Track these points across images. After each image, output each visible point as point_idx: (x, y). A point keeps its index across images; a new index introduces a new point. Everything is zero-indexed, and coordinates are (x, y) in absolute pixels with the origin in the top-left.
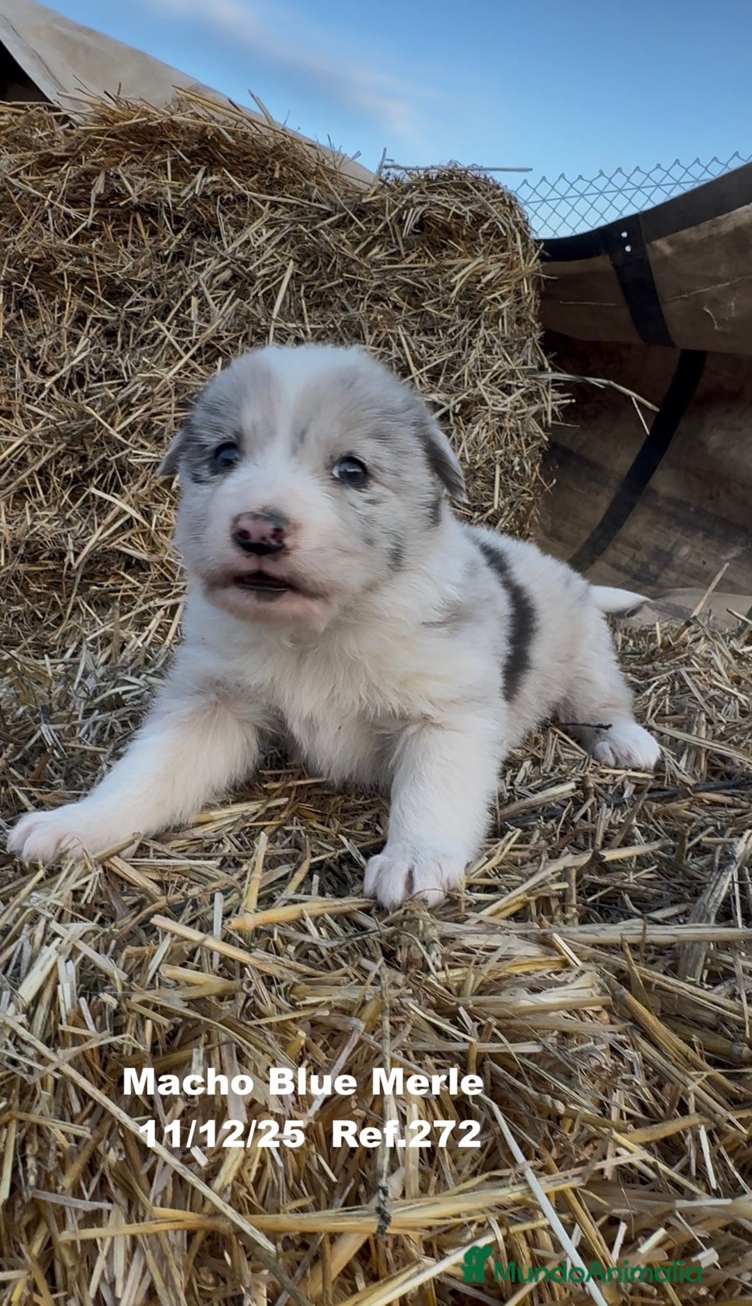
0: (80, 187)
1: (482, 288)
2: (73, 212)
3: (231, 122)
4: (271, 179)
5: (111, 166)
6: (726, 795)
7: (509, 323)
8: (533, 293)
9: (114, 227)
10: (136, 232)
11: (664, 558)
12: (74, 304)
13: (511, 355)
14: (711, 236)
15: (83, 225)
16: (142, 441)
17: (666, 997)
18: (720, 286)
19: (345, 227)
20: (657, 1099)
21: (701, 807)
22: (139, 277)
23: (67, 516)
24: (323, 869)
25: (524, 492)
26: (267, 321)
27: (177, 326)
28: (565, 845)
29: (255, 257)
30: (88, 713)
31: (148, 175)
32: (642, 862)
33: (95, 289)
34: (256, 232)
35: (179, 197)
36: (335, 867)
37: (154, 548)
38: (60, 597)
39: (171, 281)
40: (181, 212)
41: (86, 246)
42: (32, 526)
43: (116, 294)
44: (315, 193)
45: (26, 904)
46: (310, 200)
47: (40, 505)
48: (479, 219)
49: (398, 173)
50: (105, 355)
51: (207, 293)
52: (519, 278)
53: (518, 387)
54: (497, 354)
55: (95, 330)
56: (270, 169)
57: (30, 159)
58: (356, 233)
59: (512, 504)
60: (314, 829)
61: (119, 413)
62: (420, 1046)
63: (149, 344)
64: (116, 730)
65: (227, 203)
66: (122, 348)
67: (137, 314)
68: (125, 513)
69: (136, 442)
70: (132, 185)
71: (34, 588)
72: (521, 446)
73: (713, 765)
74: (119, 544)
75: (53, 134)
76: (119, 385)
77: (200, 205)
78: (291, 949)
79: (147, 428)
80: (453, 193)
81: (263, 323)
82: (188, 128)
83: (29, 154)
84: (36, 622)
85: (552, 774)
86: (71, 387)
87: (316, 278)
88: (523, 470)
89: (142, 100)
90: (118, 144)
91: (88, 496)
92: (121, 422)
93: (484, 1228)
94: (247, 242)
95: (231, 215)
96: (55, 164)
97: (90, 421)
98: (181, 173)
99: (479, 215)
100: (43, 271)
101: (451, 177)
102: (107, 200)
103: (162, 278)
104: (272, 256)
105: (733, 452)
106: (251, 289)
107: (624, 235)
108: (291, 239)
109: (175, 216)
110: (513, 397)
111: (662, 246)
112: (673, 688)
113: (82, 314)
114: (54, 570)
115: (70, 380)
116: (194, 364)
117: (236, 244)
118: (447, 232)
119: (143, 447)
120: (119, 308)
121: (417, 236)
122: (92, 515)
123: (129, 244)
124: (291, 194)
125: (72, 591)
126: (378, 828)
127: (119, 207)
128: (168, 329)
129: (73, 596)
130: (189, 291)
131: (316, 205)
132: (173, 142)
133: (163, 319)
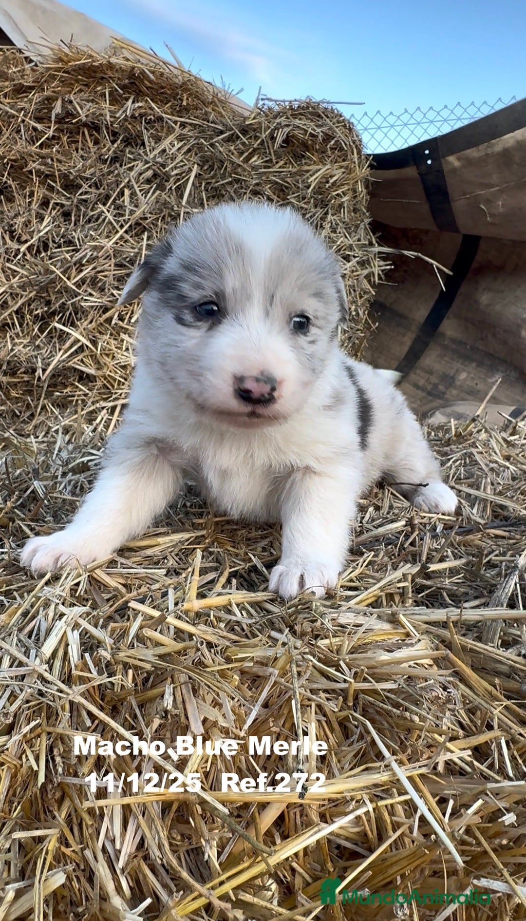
0: (44, 108)
1: (329, 187)
2: (39, 126)
3: (151, 64)
4: (181, 106)
5: (66, 94)
6: (504, 531)
7: (348, 212)
8: (365, 191)
9: (68, 138)
10: (84, 141)
11: (449, 380)
12: (40, 192)
13: (350, 234)
14: (487, 154)
15: (46, 136)
16: (90, 290)
17: (475, 657)
18: (493, 189)
19: (234, 141)
20: (471, 721)
21: (489, 538)
22: (87, 174)
23: (37, 343)
24: (238, 576)
25: (358, 330)
26: (178, 207)
27: (114, 209)
28: (401, 561)
29: (169, 161)
30: (64, 474)
31: (93, 101)
32: (453, 572)
33: (55, 182)
34: (171, 144)
35: (115, 117)
36: (245, 575)
37: (99, 366)
38: (32, 401)
39: (110, 177)
40: (117, 128)
41: (48, 151)
42: (12, 350)
43: (70, 186)
44: (211, 117)
45: (40, 595)
46: (208, 122)
47: (17, 335)
48: (328, 138)
49: (270, 104)
50: (63, 229)
51: (136, 186)
52: (355, 180)
53: (355, 257)
54: (340, 233)
55: (56, 211)
56: (180, 99)
57: (7, 87)
58: (241, 146)
59: (350, 338)
60: (229, 551)
61: (74, 270)
62: (315, 686)
63: (94, 222)
64: (85, 486)
65: (149, 122)
66: (75, 224)
67: (85, 201)
68: (79, 341)
69: (86, 291)
70: (82, 108)
71: (14, 394)
72: (356, 298)
73: (495, 512)
74: (74, 363)
75: (24, 70)
76: (73, 250)
77: (130, 124)
78: (222, 625)
79: (94, 282)
80: (310, 119)
81: (176, 208)
82: (121, 68)
83: (7, 83)
84: (15, 418)
85: (388, 516)
86: (39, 251)
87: (212, 178)
88: (358, 314)
89: (88, 46)
90: (71, 78)
91: (51, 329)
92: (75, 277)
93: (360, 803)
94: (164, 151)
95: (152, 131)
96: (25, 92)
97: (53, 276)
98: (116, 100)
99: (327, 135)
100: (18, 168)
101: (308, 108)
102: (63, 118)
103: (103, 175)
104: (182, 161)
105: (498, 307)
106: (166, 184)
107: (427, 152)
108: (195, 149)
109: (112, 131)
110: (350, 264)
111: (453, 160)
112: (465, 462)
113: (46, 200)
114: (28, 381)
115: (38, 247)
116: (127, 237)
117: (156, 152)
118: (306, 146)
119: (91, 295)
120: (73, 196)
121: (285, 149)
122: (55, 343)
123: (80, 150)
124: (195, 117)
125: (40, 396)
126: (272, 550)
127: (72, 123)
128: (108, 211)
129: (42, 399)
130: (123, 184)
131: (212, 125)
132: (110, 77)
133: (104, 204)
